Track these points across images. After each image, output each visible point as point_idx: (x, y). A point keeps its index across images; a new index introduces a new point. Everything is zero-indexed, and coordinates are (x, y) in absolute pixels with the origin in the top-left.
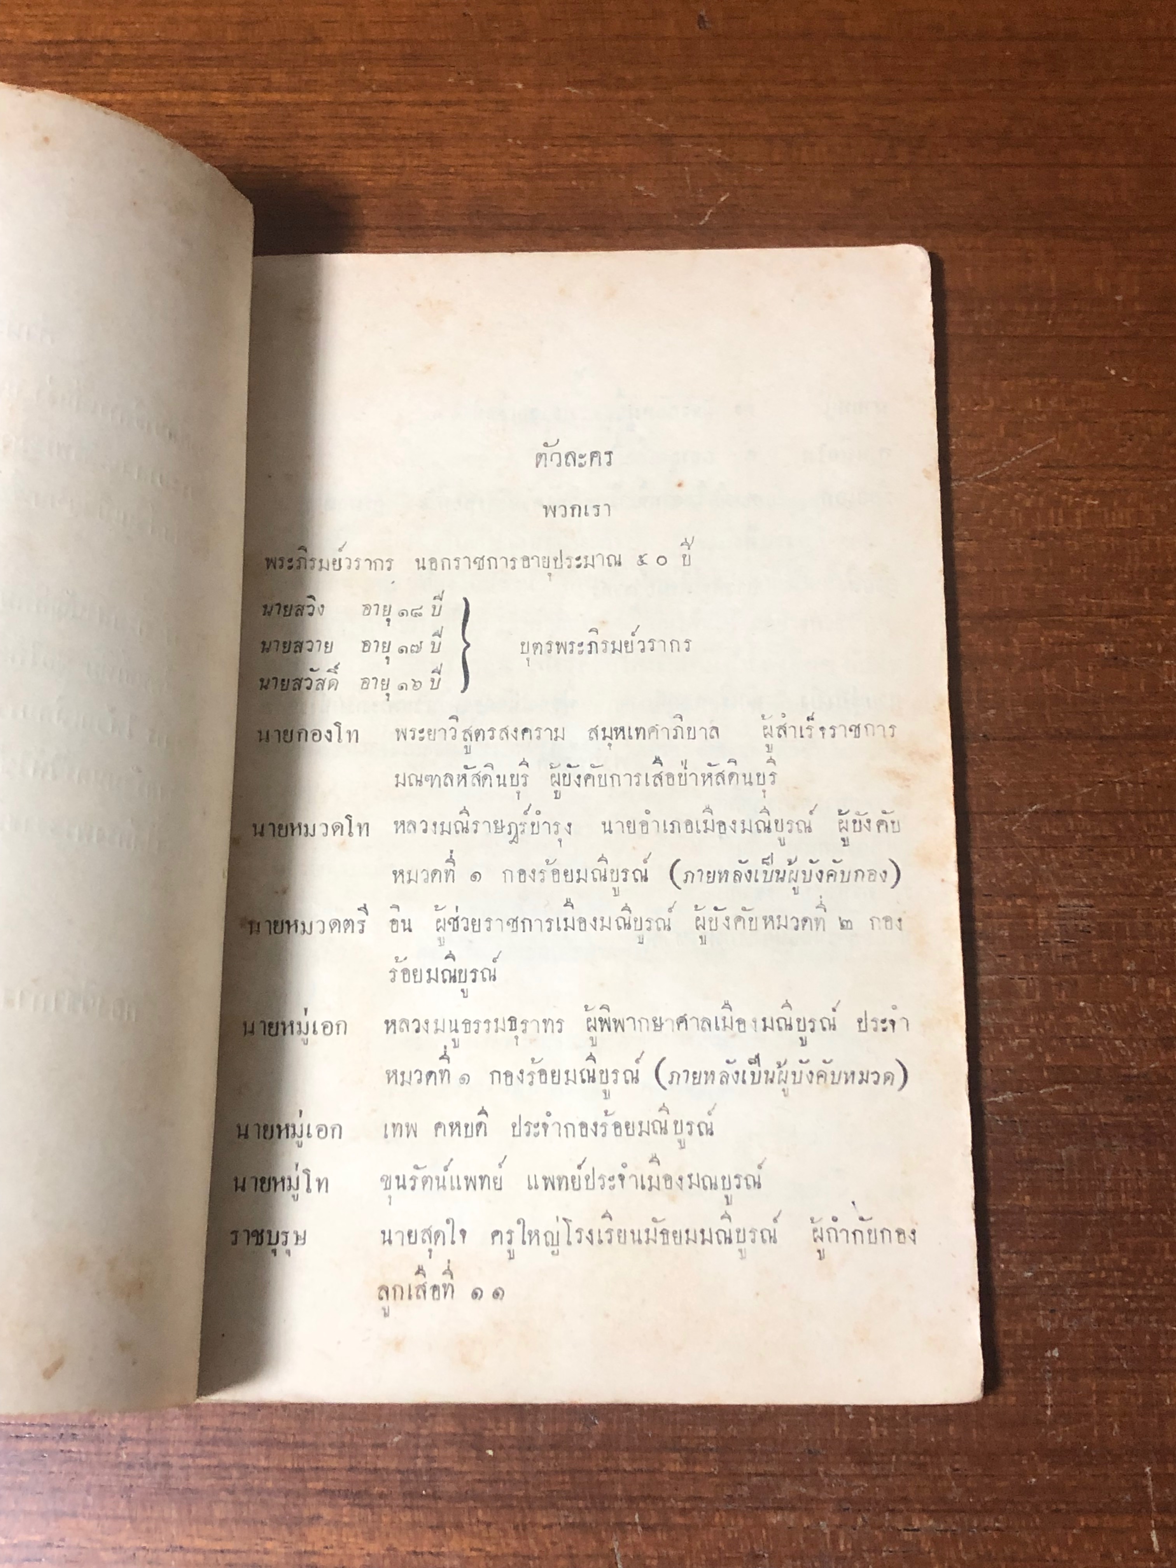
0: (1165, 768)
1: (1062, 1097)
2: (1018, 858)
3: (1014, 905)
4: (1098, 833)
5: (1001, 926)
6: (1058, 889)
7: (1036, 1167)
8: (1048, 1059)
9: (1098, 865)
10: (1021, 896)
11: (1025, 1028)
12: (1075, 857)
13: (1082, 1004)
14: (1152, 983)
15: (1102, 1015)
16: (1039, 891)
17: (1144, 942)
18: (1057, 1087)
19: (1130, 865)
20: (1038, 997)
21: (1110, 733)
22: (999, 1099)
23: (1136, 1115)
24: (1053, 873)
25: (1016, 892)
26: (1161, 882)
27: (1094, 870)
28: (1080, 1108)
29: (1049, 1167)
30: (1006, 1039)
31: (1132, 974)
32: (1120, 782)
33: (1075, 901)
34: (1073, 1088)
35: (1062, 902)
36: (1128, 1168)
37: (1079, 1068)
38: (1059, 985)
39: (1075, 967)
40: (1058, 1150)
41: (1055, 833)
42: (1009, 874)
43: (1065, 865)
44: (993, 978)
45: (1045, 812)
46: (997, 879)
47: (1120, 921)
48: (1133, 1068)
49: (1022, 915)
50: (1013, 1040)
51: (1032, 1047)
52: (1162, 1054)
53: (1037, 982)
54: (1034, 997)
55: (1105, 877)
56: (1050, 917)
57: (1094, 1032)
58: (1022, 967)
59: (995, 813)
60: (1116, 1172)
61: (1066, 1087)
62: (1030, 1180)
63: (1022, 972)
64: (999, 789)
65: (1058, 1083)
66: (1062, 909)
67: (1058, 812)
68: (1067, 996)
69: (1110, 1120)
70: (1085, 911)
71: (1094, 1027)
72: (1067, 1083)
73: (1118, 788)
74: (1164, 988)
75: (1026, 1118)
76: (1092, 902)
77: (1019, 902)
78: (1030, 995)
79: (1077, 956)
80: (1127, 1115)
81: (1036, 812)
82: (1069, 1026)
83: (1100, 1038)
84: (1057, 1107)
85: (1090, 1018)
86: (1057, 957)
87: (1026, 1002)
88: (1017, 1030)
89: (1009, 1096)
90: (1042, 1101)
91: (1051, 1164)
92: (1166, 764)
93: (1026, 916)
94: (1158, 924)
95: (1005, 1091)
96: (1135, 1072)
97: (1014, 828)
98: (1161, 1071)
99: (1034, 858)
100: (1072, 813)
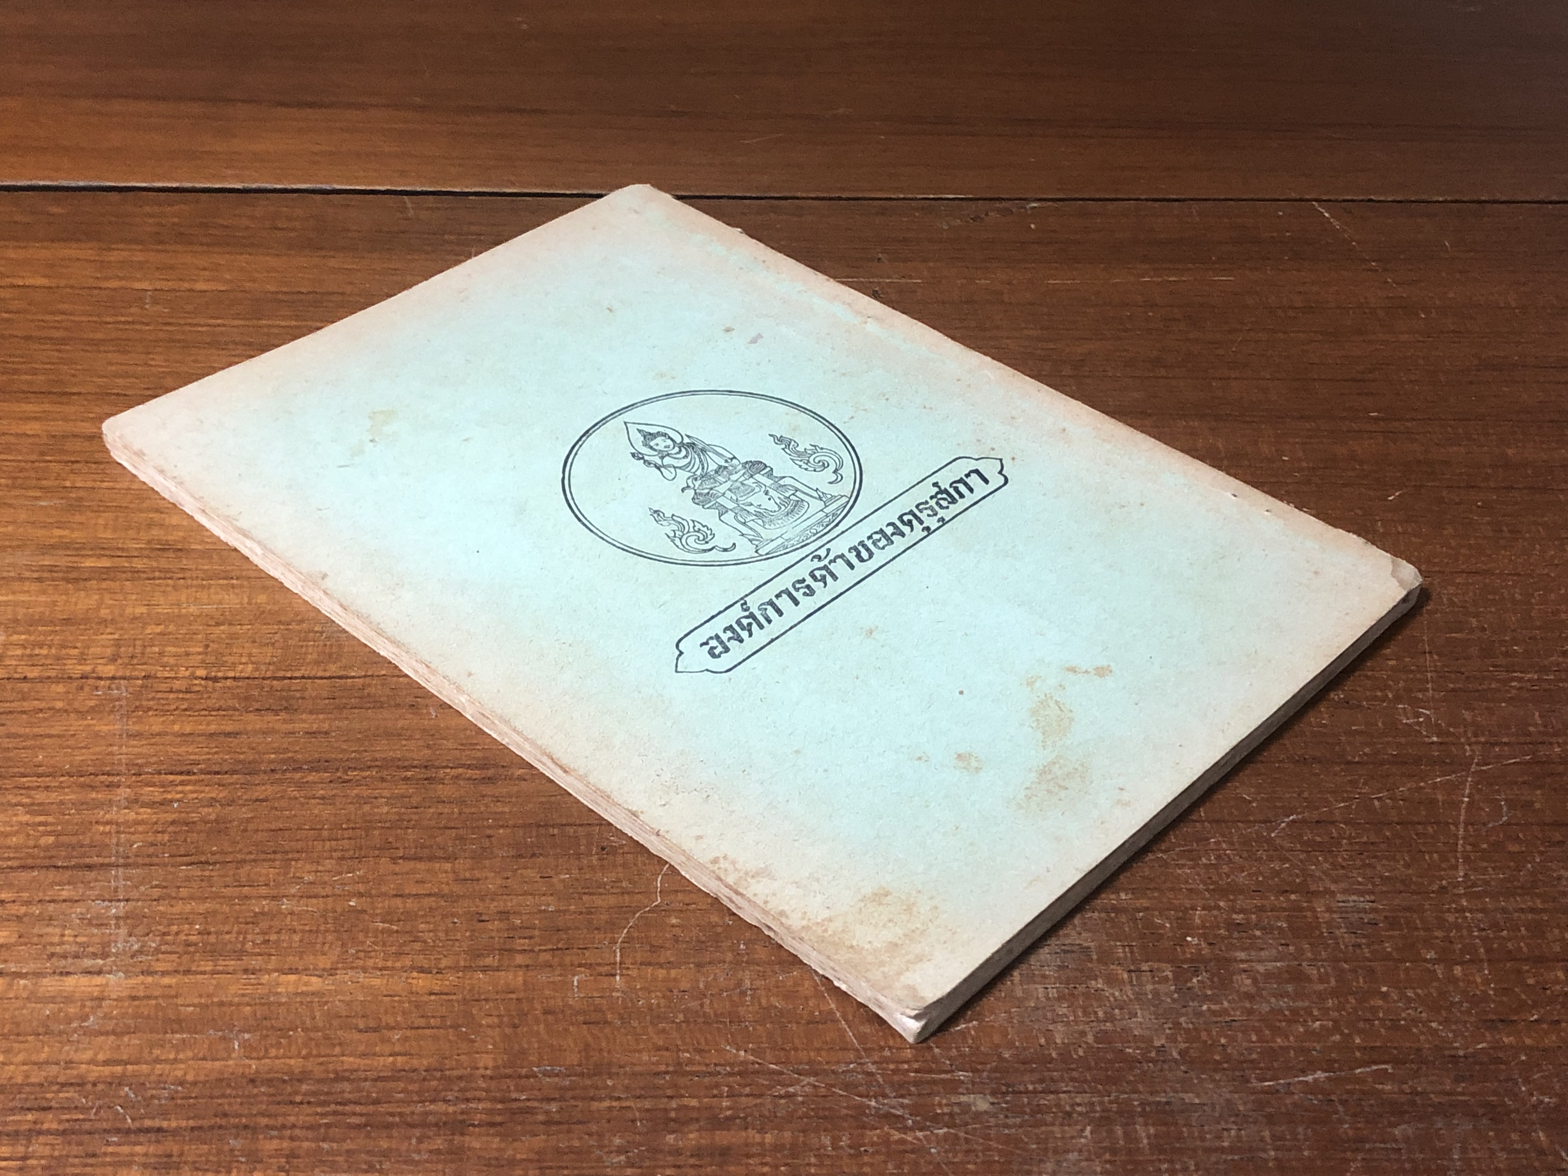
0: (1421, 788)
1: (1381, 1076)
2: (1284, 860)
3: (1288, 900)
4: (1365, 839)
5: (1278, 918)
6: (1333, 887)
7: (1367, 1146)
8: (1358, 1041)
9: (1370, 865)
10: (1293, 892)
11: (1325, 1011)
12: (1344, 859)
13: (1384, 989)
14: (1458, 970)
15: (1409, 1000)
16: (1313, 888)
17: (1439, 934)
18: (1375, 1067)
19: (1407, 866)
20: (1333, 982)
21: (1357, 759)
22: (1310, 1078)
23: (1473, 1094)
24: (1324, 872)
25: (1288, 889)
26: (1444, 882)
27: (1368, 871)
28: (1405, 1087)
29: (1382, 1146)
30: (1305, 1021)
31: (1434, 962)
32: (1379, 799)
33: (1354, 898)
34: (1393, 1068)
35: (1339, 897)
36: (1475, 1146)
37: (1396, 1048)
38: (1354, 971)
39: (1367, 955)
40: (1389, 1130)
41: (1318, 839)
42: (1277, 873)
43: (1335, 866)
44: (1278, 964)
45: (1304, 821)
46: (1264, 877)
47: (1408, 914)
48: (1457, 1048)
49: (1296, 908)
50: (1314, 1022)
51: (1337, 1029)
52: (1487, 1034)
53: (1329, 970)
54: (1328, 982)
55: (1381, 877)
56: (1329, 910)
57: (1403, 1015)
58: (1309, 955)
59: (1250, 821)
60: (1464, 1150)
61: (1383, 1066)
62: (1363, 1159)
63: (1311, 960)
64: (1250, 802)
65: (1375, 1063)
66: (1341, 904)
67: (1317, 822)
68: (1365, 982)
69: (1443, 1099)
70: (1368, 906)
71: (1404, 1010)
72: (1385, 1063)
73: (1376, 803)
74: (1473, 975)
75: (1344, 1097)
76: (1373, 898)
77: (1293, 897)
78: (1322, 979)
79: (1368, 945)
80: (1462, 1094)
81: (1293, 821)
82: (1374, 1010)
83: (1415, 1021)
84: (1380, 1087)
85: (1395, 1001)
86: (1346, 947)
87: (1320, 987)
88: (1316, 1013)
89: (1320, 1075)
90: (1359, 1080)
91: (1385, 1143)
92: (1422, 784)
93: (1302, 909)
94: (1451, 918)
95: (1315, 1072)
96: (1461, 1053)
97: (1273, 835)
98: (1491, 1052)
99: (1301, 861)
100: (1333, 823)
